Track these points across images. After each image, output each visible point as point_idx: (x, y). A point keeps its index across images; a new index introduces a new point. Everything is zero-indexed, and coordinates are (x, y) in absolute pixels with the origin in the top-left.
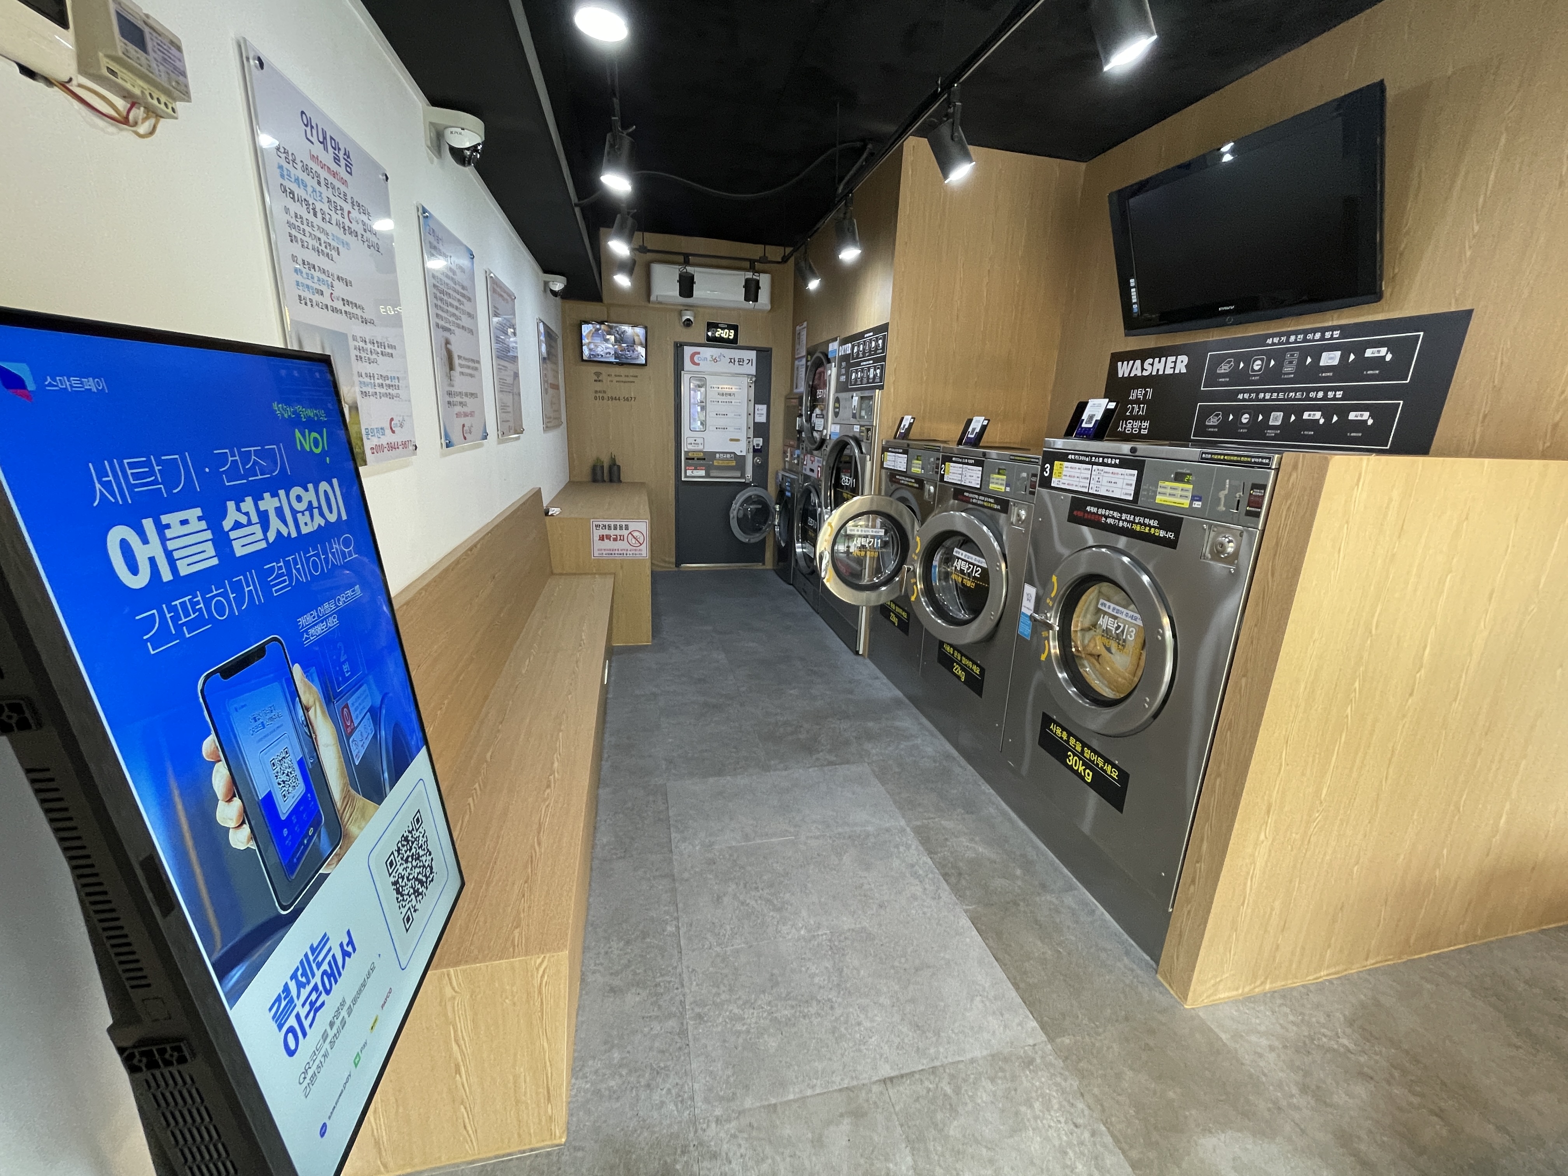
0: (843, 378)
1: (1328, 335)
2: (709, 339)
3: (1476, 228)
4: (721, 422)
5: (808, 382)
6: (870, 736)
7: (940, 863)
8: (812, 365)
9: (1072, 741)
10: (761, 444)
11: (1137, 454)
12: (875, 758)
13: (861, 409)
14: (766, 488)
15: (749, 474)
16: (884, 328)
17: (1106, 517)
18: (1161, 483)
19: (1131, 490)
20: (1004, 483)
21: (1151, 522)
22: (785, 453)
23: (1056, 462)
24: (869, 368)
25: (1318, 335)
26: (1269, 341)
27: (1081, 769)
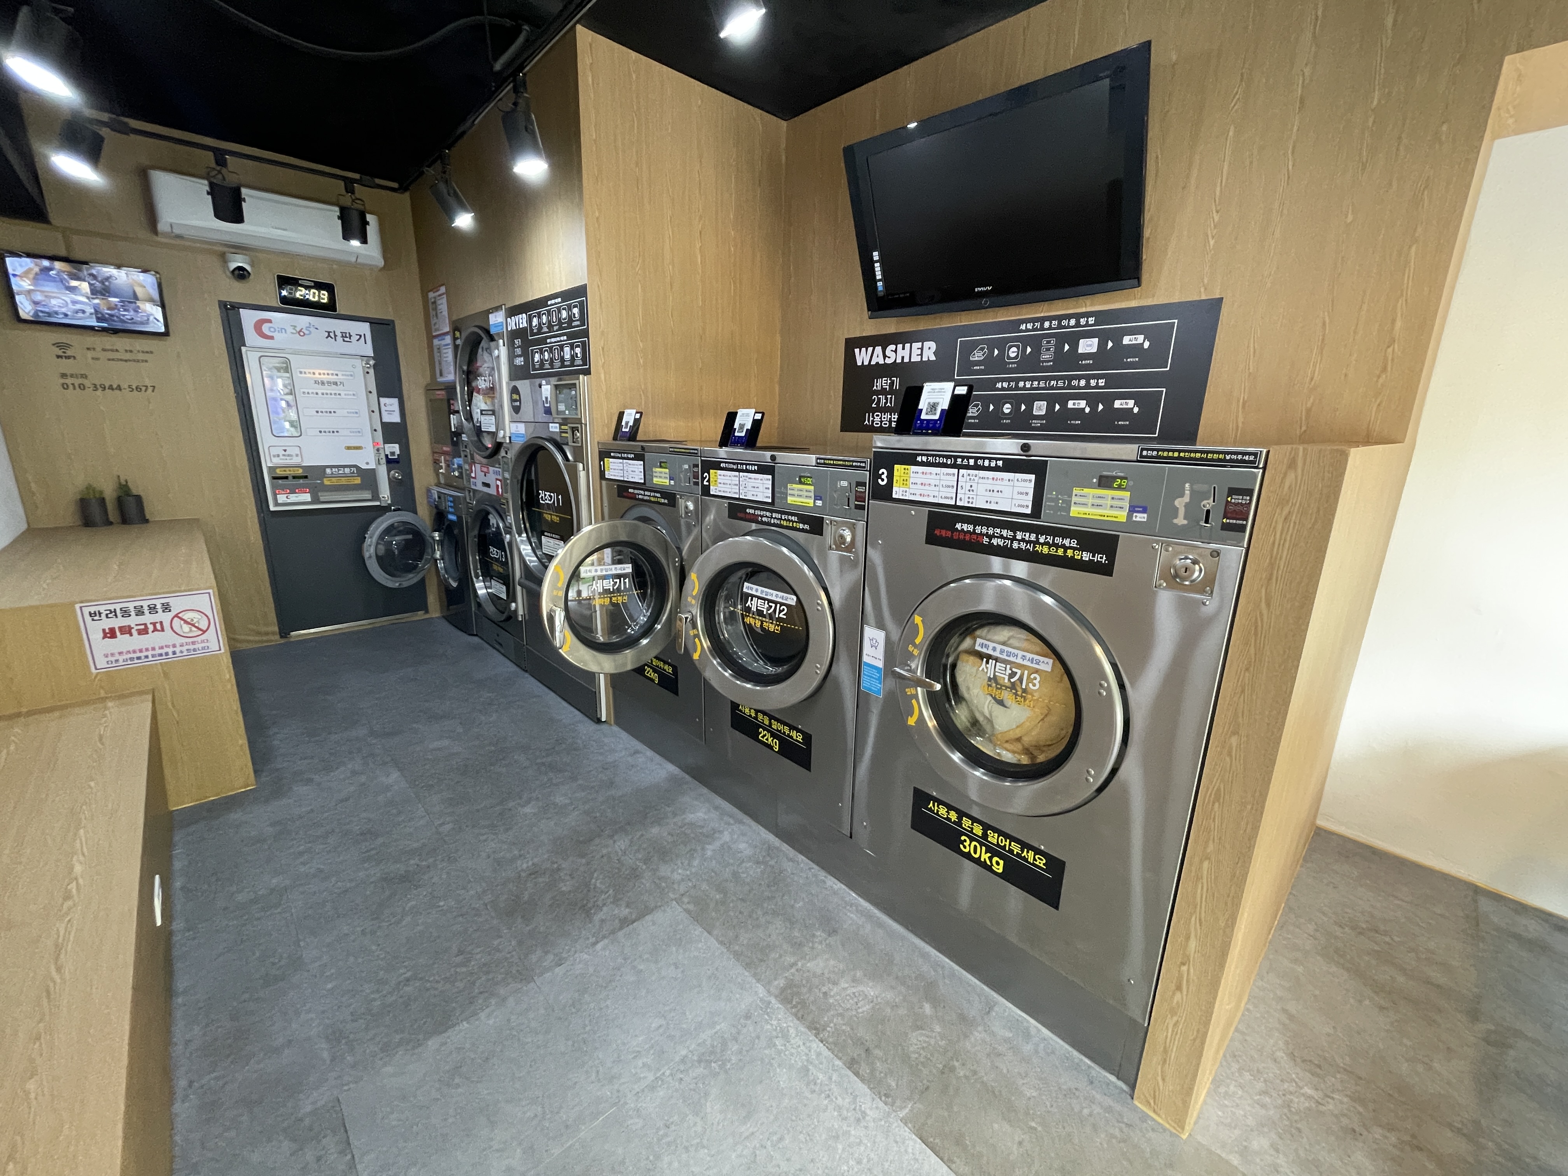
0: (519, 361)
1: (1083, 321)
2: (284, 300)
3: (1216, 218)
4: (327, 422)
5: (461, 367)
6: (663, 853)
7: (835, 1044)
8: (464, 344)
9: (966, 823)
10: (398, 452)
11: (1030, 453)
12: (682, 889)
13: (557, 402)
14: (415, 512)
15: (385, 492)
16: (580, 292)
17: (990, 537)
18: (1076, 491)
19: (1028, 500)
20: (812, 494)
21: (1067, 542)
22: (436, 462)
23: (896, 467)
24: (562, 348)
25: (1073, 322)
26: (1023, 327)
27: (985, 857)
